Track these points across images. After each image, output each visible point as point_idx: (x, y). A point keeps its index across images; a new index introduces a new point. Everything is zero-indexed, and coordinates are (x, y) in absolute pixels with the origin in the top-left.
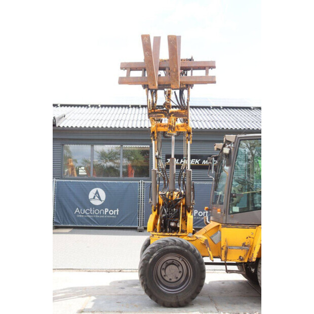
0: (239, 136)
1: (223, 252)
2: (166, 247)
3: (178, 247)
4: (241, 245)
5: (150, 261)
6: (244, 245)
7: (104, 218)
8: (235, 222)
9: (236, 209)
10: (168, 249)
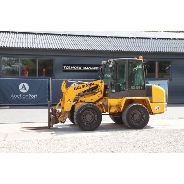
0: (115, 59)
1: (108, 109)
2: (87, 107)
3: (92, 107)
4: (115, 105)
5: (80, 112)
6: (117, 105)
7: (28, 100)
8: (113, 96)
9: (114, 91)
10: (88, 108)
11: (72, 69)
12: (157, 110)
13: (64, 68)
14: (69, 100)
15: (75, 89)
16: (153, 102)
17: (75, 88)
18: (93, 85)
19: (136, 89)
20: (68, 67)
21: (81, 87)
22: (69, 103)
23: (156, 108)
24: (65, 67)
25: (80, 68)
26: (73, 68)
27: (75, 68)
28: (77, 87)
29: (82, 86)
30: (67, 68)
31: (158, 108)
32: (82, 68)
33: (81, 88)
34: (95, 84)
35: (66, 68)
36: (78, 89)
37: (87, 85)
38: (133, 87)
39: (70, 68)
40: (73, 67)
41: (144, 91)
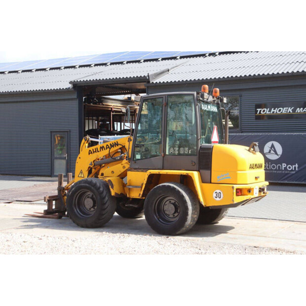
11: (273, 112)
12: (218, 199)
13: (258, 113)
14: (81, 172)
15: (89, 154)
16: (212, 182)
17: (90, 151)
18: (118, 145)
19: (179, 154)
20: (266, 109)
21: (99, 150)
22: (81, 177)
23: (215, 195)
24: (260, 111)
25: (290, 110)
26: (276, 111)
27: (280, 110)
28: (93, 150)
29: (101, 147)
30: (264, 111)
31: (218, 195)
32: (294, 111)
33: (98, 152)
34: (120, 145)
35: (262, 112)
36: (94, 152)
37: (107, 145)
38: (174, 150)
39: (270, 111)
40: (274, 109)
41: (195, 159)
